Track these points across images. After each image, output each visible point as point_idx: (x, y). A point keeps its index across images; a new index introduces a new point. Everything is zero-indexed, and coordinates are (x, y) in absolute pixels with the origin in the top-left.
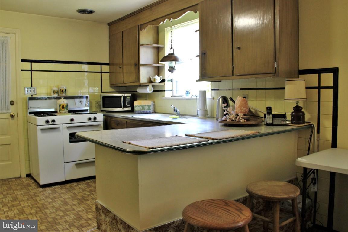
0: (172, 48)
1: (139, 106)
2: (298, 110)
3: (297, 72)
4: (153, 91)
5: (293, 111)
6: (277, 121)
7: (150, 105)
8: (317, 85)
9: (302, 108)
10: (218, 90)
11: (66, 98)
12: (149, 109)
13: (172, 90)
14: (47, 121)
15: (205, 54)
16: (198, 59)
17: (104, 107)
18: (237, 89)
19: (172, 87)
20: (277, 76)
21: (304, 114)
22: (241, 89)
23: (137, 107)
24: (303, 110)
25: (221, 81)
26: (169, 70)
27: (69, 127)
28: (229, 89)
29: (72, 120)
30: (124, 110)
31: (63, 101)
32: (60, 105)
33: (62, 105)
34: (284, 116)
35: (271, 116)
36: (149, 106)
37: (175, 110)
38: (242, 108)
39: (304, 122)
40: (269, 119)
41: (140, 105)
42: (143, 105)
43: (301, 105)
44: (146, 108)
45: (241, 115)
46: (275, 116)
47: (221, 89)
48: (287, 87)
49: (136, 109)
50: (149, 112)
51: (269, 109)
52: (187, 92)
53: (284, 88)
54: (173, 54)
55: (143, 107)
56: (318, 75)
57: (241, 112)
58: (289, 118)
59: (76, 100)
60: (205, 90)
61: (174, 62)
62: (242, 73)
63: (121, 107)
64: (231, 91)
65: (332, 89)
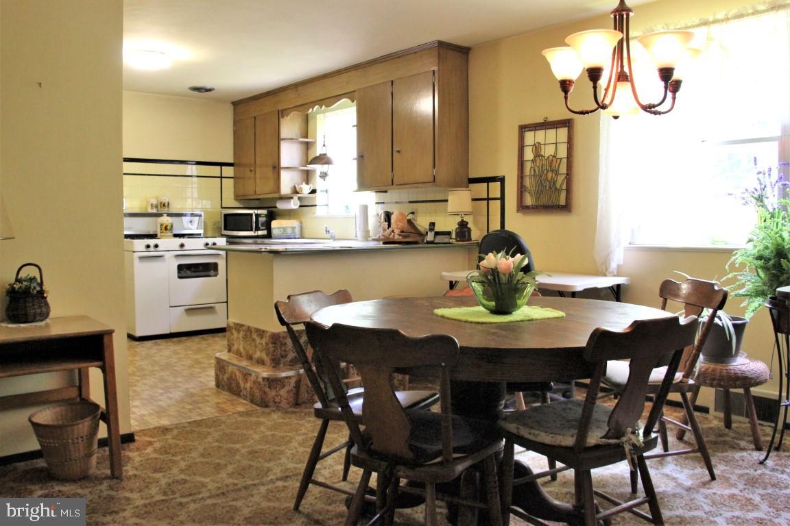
0: (324, 145)
1: (279, 228)
2: (463, 225)
3: (467, 180)
4: (300, 206)
5: (457, 226)
6: (439, 239)
7: (294, 226)
8: (486, 197)
9: (467, 223)
10: (383, 203)
11: (170, 215)
12: (293, 232)
13: (327, 205)
14: (148, 246)
15: (363, 156)
16: (355, 162)
17: (225, 229)
19: (328, 201)
20: (437, 185)
21: (469, 230)
22: (410, 202)
23: (277, 230)
24: (469, 226)
25: (386, 192)
26: (320, 177)
27: (177, 256)
28: (397, 203)
29: (182, 246)
30: (256, 234)
31: (165, 220)
32: (162, 225)
33: (164, 226)
34: (449, 233)
35: (433, 233)
36: (293, 228)
37: (328, 232)
38: (399, 223)
39: (470, 239)
40: (430, 237)
41: (279, 226)
42: (284, 226)
43: (466, 219)
44: (289, 231)
45: (397, 232)
46: (437, 234)
47: (387, 203)
48: (450, 198)
49: (275, 232)
50: (292, 236)
51: (433, 224)
52: (347, 207)
53: (447, 201)
54: (325, 154)
55: (285, 229)
56: (486, 184)
57: (398, 228)
58: (454, 236)
59: (183, 218)
60: (365, 204)
61: (327, 165)
62: (402, 182)
63: (252, 230)
64: (398, 205)
65: (499, 201)
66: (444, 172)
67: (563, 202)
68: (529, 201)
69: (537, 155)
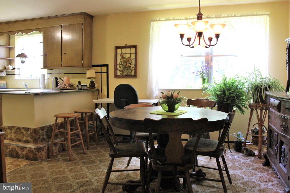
0: (23, 49)
2: (92, 82)
3: (92, 66)
4: (7, 75)
5: (90, 83)
6: (83, 88)
8: (100, 72)
9: (94, 82)
10: (51, 74)
12: (4, 86)
13: (19, 74)
15: (46, 55)
16: (42, 58)
18: (62, 74)
19: (20, 73)
20: (83, 67)
21: (95, 84)
22: (65, 74)
24: (94, 83)
25: (53, 69)
26: (21, 62)
28: (58, 74)
34: (86, 86)
35: (80, 85)
36: (4, 84)
37: (26, 85)
38: (67, 82)
39: (95, 88)
40: (80, 87)
43: (93, 80)
45: (67, 85)
46: (82, 86)
47: (53, 74)
48: (87, 73)
50: (4, 88)
51: (79, 82)
52: (31, 75)
53: (86, 73)
54: (24, 53)
56: (100, 67)
57: (67, 84)
58: (88, 86)
60: (44, 74)
61: (25, 58)
62: (67, 65)
64: (59, 75)
65: (106, 74)
66: (86, 62)
67: (133, 74)
68: (119, 73)
69: (123, 57)
